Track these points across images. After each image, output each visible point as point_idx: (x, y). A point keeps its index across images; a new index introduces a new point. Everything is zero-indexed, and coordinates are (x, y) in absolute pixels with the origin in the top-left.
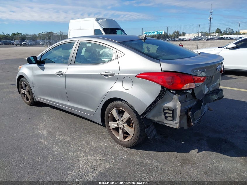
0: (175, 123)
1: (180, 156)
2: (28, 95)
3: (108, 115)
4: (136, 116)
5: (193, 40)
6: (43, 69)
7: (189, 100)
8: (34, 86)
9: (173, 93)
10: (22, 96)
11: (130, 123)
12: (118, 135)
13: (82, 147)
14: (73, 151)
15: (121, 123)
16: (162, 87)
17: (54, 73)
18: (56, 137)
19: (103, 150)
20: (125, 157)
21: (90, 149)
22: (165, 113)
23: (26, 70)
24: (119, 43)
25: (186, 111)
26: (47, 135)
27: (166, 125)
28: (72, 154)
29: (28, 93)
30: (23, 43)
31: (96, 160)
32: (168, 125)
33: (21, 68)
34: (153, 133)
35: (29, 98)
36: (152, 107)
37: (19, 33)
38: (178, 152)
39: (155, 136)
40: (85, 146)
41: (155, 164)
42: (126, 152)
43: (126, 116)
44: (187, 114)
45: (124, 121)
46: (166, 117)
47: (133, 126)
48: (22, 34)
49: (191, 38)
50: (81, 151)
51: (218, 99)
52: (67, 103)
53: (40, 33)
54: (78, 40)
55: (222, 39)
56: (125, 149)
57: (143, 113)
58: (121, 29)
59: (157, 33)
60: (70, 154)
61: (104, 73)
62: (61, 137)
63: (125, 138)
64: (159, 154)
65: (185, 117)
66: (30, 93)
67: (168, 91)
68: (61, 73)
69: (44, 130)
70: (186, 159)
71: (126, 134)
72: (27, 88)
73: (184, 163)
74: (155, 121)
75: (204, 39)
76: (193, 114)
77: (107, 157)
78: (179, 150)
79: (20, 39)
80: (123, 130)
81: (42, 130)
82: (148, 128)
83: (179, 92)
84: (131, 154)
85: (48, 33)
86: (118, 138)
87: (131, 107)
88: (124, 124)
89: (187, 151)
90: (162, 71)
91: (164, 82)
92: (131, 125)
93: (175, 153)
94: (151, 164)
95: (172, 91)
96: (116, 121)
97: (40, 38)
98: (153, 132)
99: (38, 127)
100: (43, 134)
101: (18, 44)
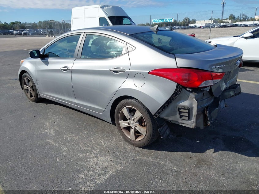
0: (191, 123)
1: (196, 156)
2: (32, 92)
3: (118, 113)
4: (148, 116)
5: (204, 27)
6: (47, 64)
7: (206, 98)
8: (38, 81)
9: (189, 91)
10: (25, 92)
11: (142, 123)
12: (129, 134)
13: (91, 147)
14: (82, 152)
15: (132, 122)
16: (178, 85)
17: (59, 68)
18: (63, 137)
19: (113, 150)
20: (137, 158)
21: (100, 149)
22: (180, 113)
23: (28, 65)
24: (129, 35)
25: (202, 109)
26: (54, 134)
27: (181, 124)
28: (82, 155)
29: (31, 89)
30: (23, 32)
31: (107, 161)
32: (183, 125)
33: (23, 63)
34: (166, 133)
35: (33, 94)
36: (166, 105)
37: (18, 22)
38: (193, 152)
39: (168, 136)
40: (94, 146)
41: (169, 165)
42: (138, 152)
43: (138, 114)
44: (204, 113)
45: (136, 120)
46: (181, 116)
47: (145, 125)
48: (22, 23)
49: (202, 26)
50: (90, 151)
51: (236, 95)
52: (73, 100)
53: (40, 22)
54: (85, 32)
55: (236, 26)
56: (137, 149)
57: (157, 112)
58: (128, 17)
59: (166, 21)
60: (79, 156)
61: (113, 69)
62: (69, 136)
63: (137, 137)
64: (173, 155)
65: (202, 116)
66: (33, 89)
67: (183, 89)
68: (66, 68)
69: (50, 129)
70: (202, 160)
71: (137, 134)
72: (31, 84)
73: (200, 164)
74: (169, 120)
75: (216, 27)
76: (210, 113)
77: (118, 158)
78: (194, 150)
79: (19, 28)
80: (135, 129)
81: (48, 129)
82: (161, 128)
83: (196, 90)
84: (144, 155)
85: (49, 21)
86: (130, 138)
87: (143, 105)
88: (135, 123)
89: (202, 151)
90: (177, 67)
91: (179, 79)
92: (143, 124)
93: (190, 153)
94: (165, 165)
95: (188, 89)
96: (127, 120)
97: (40, 27)
98: (167, 131)
99: (44, 126)
100: (49, 133)
101: (18, 34)
